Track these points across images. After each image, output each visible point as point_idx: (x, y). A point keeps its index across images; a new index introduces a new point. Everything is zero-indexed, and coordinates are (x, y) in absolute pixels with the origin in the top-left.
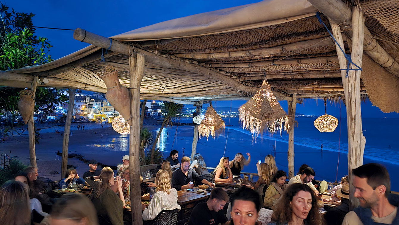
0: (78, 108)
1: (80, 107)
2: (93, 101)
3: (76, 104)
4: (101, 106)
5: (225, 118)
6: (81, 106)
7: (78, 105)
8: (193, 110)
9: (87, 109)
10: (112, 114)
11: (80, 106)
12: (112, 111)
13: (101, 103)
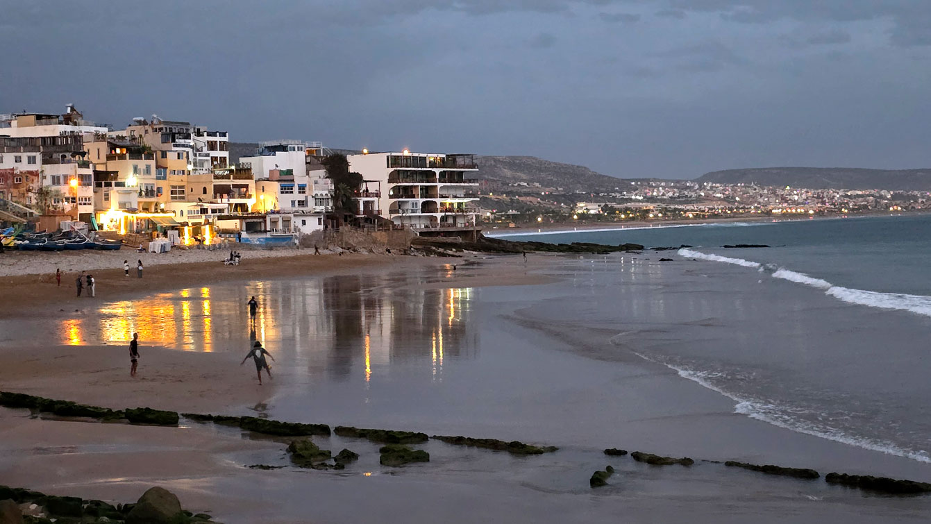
0: (54, 188)
1: (59, 183)
2: (122, 157)
3: (42, 171)
4: (158, 178)
5: (811, 218)
6: (66, 178)
7: (53, 177)
8: (658, 187)
9: (89, 192)
10: (204, 211)
11: (58, 177)
12: (203, 196)
13: (157, 167)
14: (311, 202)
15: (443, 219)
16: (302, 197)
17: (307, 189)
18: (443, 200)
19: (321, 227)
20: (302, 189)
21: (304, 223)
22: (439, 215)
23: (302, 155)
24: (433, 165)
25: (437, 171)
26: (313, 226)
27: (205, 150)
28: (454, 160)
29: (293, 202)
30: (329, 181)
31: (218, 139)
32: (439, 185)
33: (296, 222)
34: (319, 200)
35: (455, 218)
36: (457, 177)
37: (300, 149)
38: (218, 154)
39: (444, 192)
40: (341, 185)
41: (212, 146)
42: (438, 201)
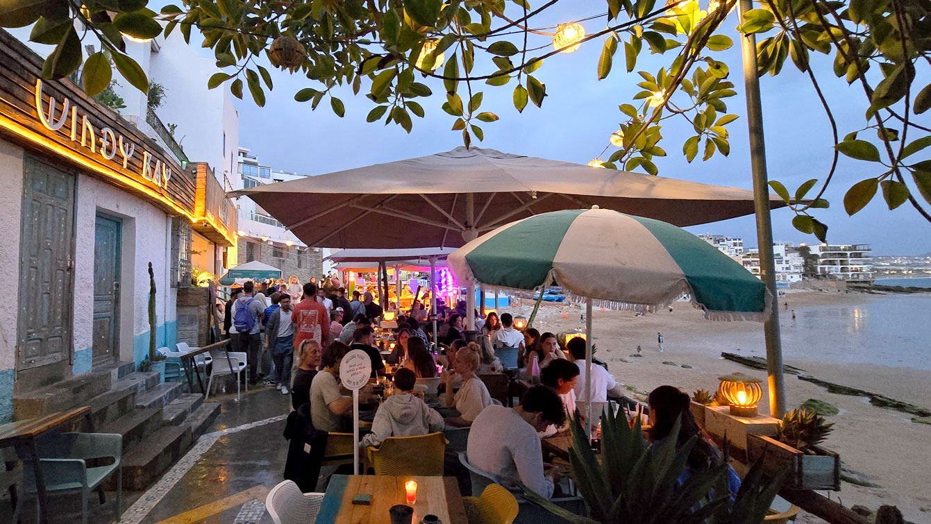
14: (792, 268)
15: (852, 275)
16: (787, 266)
17: (789, 262)
18: (852, 266)
19: (801, 279)
20: (787, 262)
21: (792, 277)
22: (850, 274)
23: (783, 246)
24: (844, 250)
25: (849, 253)
26: (797, 278)
27: (732, 246)
28: (855, 248)
29: (783, 268)
30: (801, 258)
31: (738, 241)
32: (850, 259)
33: (788, 277)
34: (796, 267)
35: (858, 275)
36: (859, 255)
37: (781, 244)
38: (738, 248)
39: (852, 263)
40: (808, 260)
41: (735, 245)
42: (850, 267)
